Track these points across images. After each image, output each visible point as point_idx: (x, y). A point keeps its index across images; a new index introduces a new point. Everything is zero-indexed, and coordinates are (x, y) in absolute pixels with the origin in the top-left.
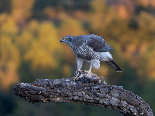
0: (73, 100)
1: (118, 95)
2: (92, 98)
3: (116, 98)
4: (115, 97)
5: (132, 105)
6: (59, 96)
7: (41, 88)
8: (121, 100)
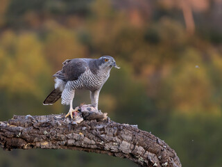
0: (66, 145)
1: (131, 138)
2: (93, 142)
3: (129, 142)
4: (127, 141)
5: (151, 152)
6: (46, 140)
7: (21, 128)
8: (135, 144)
